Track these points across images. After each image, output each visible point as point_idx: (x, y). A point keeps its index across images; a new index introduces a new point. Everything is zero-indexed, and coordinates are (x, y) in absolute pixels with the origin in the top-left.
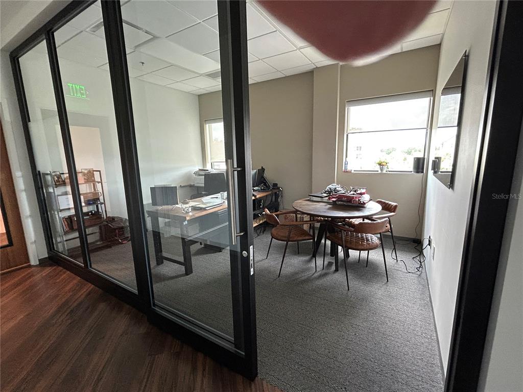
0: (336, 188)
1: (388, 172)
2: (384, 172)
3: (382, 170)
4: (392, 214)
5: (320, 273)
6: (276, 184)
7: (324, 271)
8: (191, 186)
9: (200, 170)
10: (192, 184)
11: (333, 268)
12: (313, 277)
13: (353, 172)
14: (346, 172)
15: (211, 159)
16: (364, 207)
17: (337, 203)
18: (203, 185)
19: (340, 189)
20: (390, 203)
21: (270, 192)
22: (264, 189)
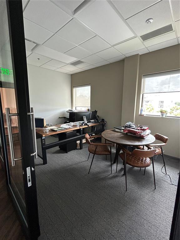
0: (130, 125)
1: (167, 117)
2: (164, 116)
3: (162, 115)
4: (164, 144)
5: (113, 175)
6: (104, 119)
7: (116, 174)
8: (64, 118)
9: (69, 110)
10: (65, 117)
11: (123, 173)
12: (108, 177)
13: (145, 115)
14: (141, 115)
15: (75, 105)
16: (144, 139)
17: (128, 134)
18: (69, 117)
19: (133, 126)
20: (164, 136)
21: (99, 124)
22: (96, 122)
